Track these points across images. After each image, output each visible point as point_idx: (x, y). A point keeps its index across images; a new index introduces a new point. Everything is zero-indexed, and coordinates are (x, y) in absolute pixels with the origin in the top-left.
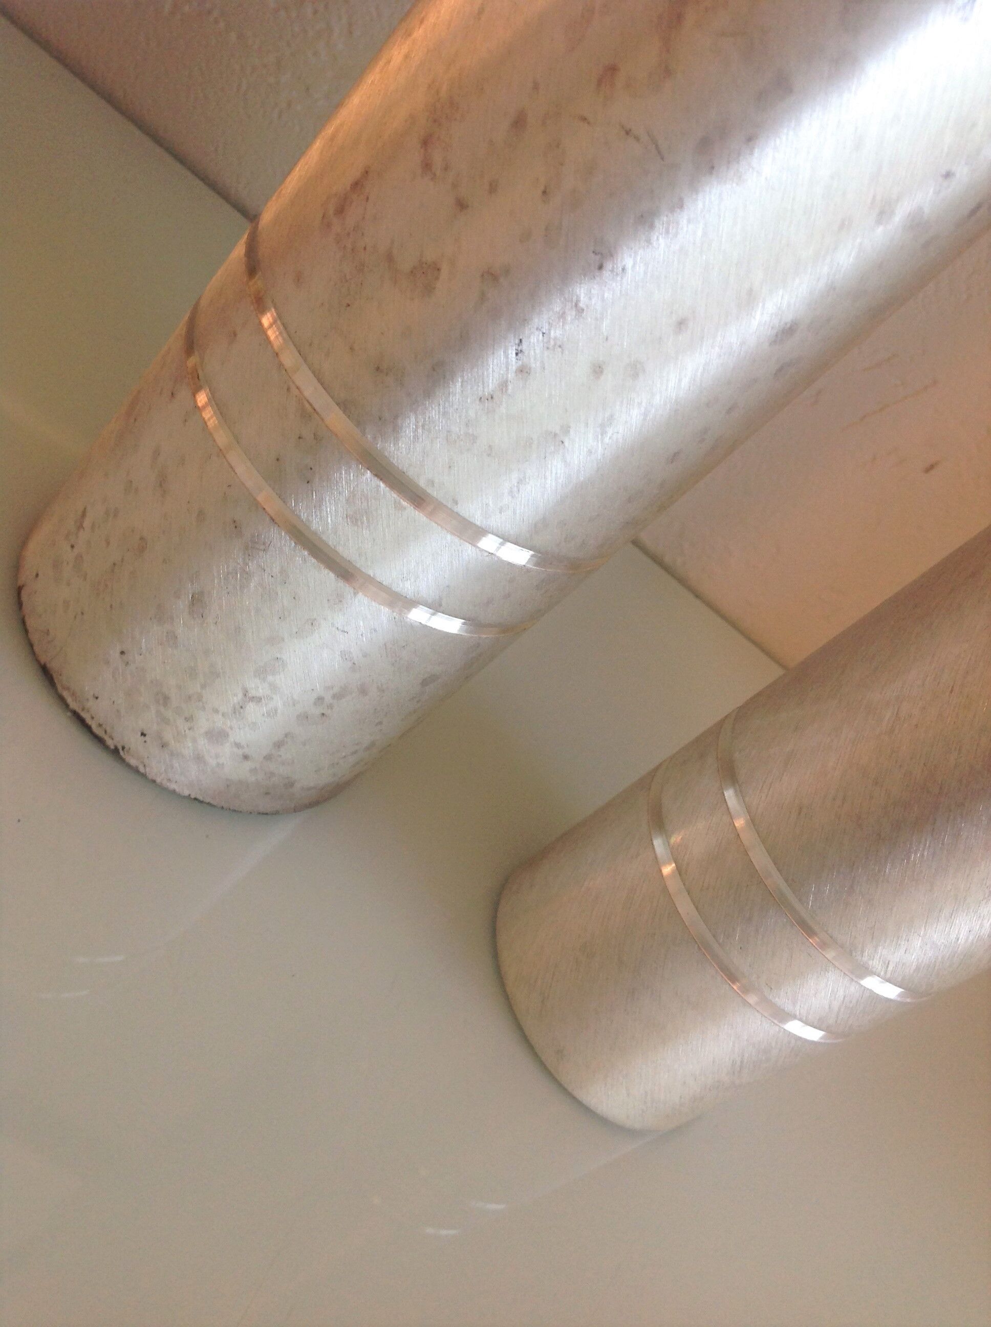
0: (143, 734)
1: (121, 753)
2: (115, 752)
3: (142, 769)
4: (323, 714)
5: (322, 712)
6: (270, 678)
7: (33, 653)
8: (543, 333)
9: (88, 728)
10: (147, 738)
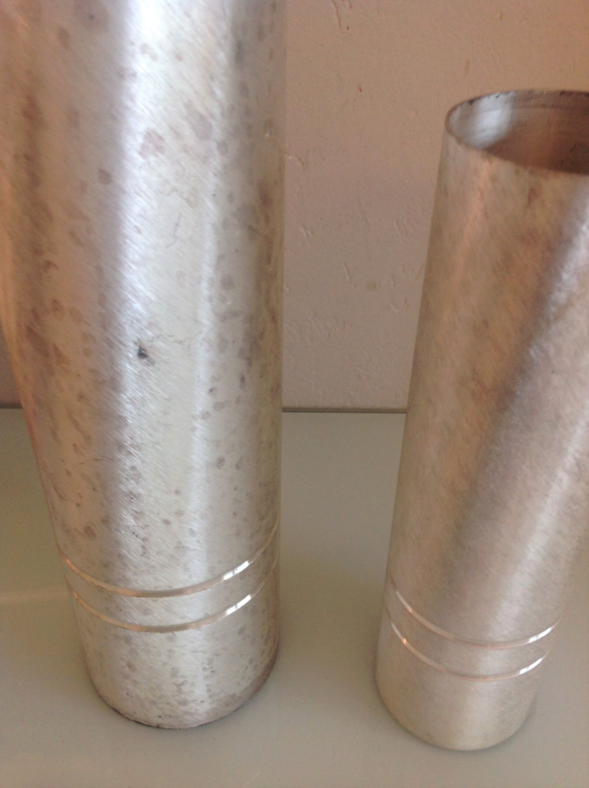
0: (160, 717)
1: (160, 726)
2: (158, 727)
3: (172, 728)
4: (212, 671)
5: (211, 671)
6: (179, 675)
7: (108, 705)
8: (135, 526)
9: (142, 724)
10: (163, 717)
